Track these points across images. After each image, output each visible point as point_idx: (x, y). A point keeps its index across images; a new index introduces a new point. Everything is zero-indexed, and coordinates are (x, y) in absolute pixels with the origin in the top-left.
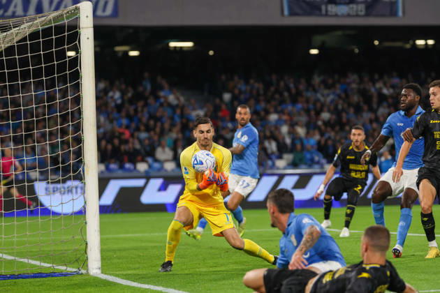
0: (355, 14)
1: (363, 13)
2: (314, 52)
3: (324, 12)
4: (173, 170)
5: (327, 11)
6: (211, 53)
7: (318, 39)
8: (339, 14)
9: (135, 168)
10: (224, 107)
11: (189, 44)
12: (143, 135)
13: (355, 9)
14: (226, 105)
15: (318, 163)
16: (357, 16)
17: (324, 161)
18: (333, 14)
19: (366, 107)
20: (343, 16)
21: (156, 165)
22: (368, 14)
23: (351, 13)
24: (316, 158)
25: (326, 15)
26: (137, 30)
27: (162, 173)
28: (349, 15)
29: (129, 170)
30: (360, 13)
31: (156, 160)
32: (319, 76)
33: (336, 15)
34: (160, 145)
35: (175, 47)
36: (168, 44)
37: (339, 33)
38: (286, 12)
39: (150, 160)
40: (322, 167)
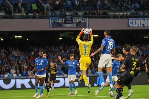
0: (73, 26)
1: (76, 26)
2: (61, 39)
3: (63, 26)
4: (16, 77)
5: (64, 26)
6: (28, 39)
7: (62, 35)
8: (68, 27)
9: (4, 76)
10: (32, 56)
11: (21, 37)
12: (6, 65)
13: (73, 25)
15: (62, 74)
16: (74, 27)
17: (64, 73)
18: (66, 27)
19: (77, 56)
20: (69, 27)
21: (11, 75)
22: (77, 27)
23: (72, 26)
24: (61, 73)
25: (64, 27)
26: (4, 32)
28: (71, 27)
29: (2, 77)
30: (74, 26)
32: (61, 47)
33: (67, 27)
34: (12, 68)
36: (14, 37)
37: (68, 33)
38: (51, 26)
39: (8, 74)
40: (63, 75)
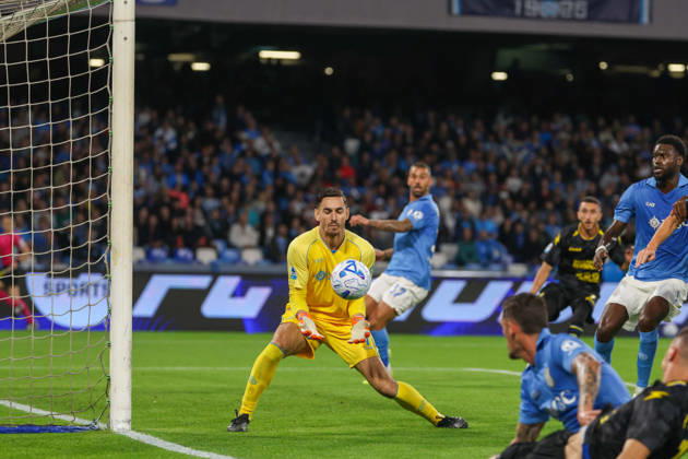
0: (569, 16)
1: (583, 15)
2: (500, 76)
3: (518, 10)
4: (257, 264)
5: (523, 9)
6: (329, 71)
7: (506, 55)
8: (544, 14)
9: (195, 257)
10: (345, 161)
11: (293, 55)
12: (211, 203)
13: (570, 8)
14: (351, 158)
15: (498, 261)
16: (573, 19)
17: (508, 259)
18: (534, 14)
19: (581, 172)
20: (550, 19)
21: (230, 254)
22: (590, 19)
23: (564, 14)
24: (496, 254)
25: (523, 16)
26: (207, 27)
27: (239, 267)
28: (559, 18)
29: (184, 260)
30: (578, 15)
31: (230, 246)
32: (506, 117)
33: (538, 17)
34: (237, 220)
35: (269, 59)
36: (257, 54)
37: (543, 47)
38: (456, 8)
39: (219, 245)
40: (505, 268)
